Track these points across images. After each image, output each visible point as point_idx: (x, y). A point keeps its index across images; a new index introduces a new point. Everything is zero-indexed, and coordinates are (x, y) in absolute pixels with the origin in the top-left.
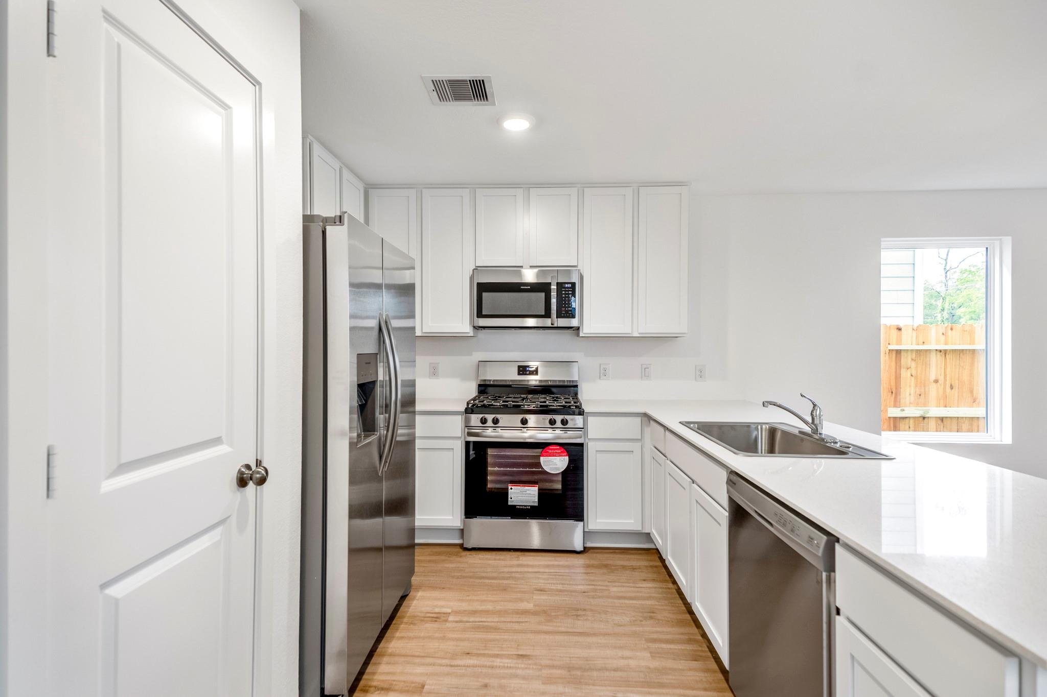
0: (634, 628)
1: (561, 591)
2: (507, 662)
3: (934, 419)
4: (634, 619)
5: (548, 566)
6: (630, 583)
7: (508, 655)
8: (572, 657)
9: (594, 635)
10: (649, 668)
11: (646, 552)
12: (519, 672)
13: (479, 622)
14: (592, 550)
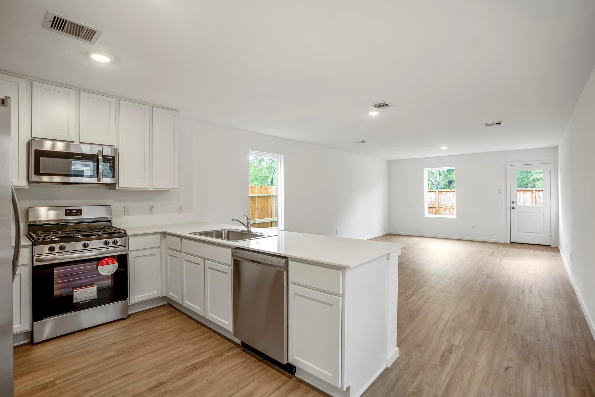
0: (178, 339)
1: (126, 339)
2: (118, 382)
3: (257, 224)
4: (175, 335)
5: (110, 331)
6: (163, 322)
7: (116, 378)
8: (155, 363)
9: (160, 349)
10: (194, 350)
11: (163, 307)
12: (129, 382)
13: (82, 374)
14: (132, 315)
